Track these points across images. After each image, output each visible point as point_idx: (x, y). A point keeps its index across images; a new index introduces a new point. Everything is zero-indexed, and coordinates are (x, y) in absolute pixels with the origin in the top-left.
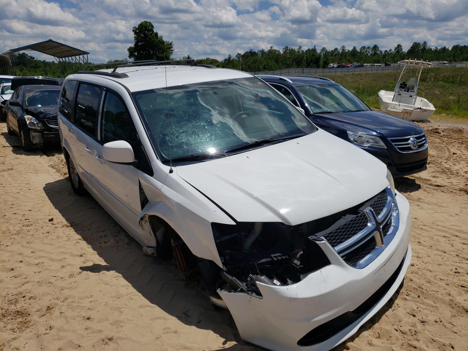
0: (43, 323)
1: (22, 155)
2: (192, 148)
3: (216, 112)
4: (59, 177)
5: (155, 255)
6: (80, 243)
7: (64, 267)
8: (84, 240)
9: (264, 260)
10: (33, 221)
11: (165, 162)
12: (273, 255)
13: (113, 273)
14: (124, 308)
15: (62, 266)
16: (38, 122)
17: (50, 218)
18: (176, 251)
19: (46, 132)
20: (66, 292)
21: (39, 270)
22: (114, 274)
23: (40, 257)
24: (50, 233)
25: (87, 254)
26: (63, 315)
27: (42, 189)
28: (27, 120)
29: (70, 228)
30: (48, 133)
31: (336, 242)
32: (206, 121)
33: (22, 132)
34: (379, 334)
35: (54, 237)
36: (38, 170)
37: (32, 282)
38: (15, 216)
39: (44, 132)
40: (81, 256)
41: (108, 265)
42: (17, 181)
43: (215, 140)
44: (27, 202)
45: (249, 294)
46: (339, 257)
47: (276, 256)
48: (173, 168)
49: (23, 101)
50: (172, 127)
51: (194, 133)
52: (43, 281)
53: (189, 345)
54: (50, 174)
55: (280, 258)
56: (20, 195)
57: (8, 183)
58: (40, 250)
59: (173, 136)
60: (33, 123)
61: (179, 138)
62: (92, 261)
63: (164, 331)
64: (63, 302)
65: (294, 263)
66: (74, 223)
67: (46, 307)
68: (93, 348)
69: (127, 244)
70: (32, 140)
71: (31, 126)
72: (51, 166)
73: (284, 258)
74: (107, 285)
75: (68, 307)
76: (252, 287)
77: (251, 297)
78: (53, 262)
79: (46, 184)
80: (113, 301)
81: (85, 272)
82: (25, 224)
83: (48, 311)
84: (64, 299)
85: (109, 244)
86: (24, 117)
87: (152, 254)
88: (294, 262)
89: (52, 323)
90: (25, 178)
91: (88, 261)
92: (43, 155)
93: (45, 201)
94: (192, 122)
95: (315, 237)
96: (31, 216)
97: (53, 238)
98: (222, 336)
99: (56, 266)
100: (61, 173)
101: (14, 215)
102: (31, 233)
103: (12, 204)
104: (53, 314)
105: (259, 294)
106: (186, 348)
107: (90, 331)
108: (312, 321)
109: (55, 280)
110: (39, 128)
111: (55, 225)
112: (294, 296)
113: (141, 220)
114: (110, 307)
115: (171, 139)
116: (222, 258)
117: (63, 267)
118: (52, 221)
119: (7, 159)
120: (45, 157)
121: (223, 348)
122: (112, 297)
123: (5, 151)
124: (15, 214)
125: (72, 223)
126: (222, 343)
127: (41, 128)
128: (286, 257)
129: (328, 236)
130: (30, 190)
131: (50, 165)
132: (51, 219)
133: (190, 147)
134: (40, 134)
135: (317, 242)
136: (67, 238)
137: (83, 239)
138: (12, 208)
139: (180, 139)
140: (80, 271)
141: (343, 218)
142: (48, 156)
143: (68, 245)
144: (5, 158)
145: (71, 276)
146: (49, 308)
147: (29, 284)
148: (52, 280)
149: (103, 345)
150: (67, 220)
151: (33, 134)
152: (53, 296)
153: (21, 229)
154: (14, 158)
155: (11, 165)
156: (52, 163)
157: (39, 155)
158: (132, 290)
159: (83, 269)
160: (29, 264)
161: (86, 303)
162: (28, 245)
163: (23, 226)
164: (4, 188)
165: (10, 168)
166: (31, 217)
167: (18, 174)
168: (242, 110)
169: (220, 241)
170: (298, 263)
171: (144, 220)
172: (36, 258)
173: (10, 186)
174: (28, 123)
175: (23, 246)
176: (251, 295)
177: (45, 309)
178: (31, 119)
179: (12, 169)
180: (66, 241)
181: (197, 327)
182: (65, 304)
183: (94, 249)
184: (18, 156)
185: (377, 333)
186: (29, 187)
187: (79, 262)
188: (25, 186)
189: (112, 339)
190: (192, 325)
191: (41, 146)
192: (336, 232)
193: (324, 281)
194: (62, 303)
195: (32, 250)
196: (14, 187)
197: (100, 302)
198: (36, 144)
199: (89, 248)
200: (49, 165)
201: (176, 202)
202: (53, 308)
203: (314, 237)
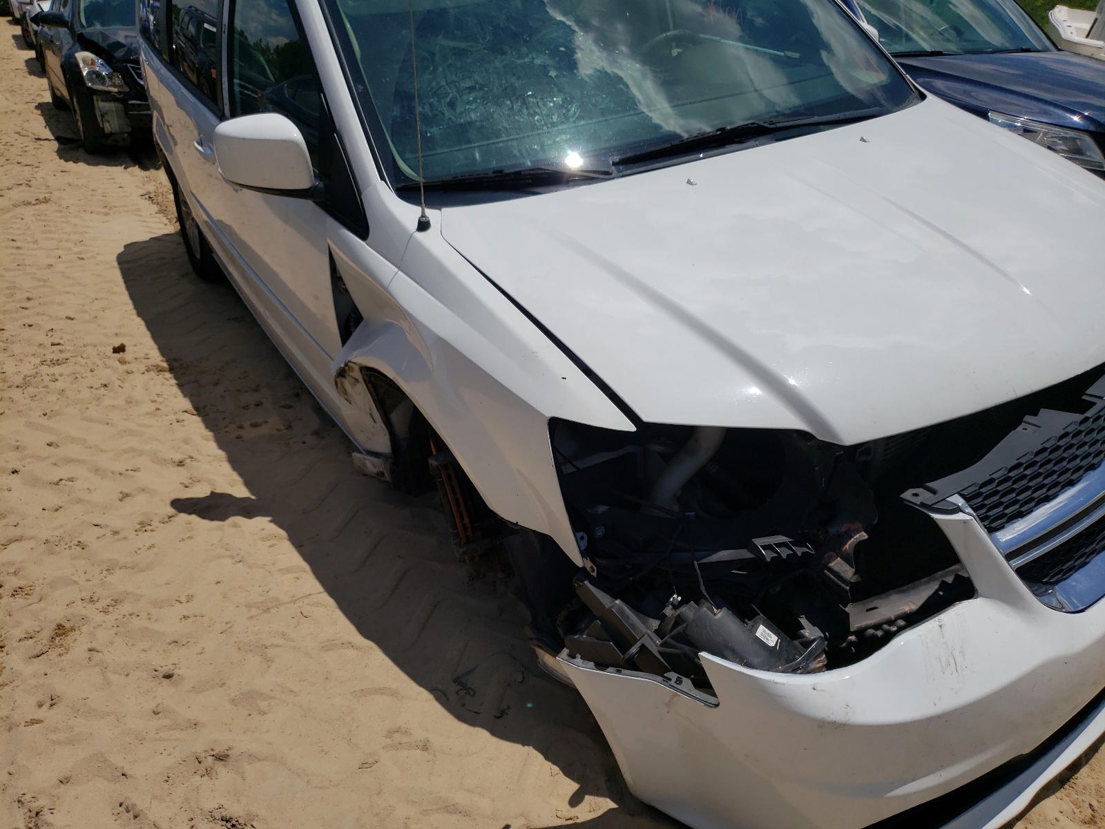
0: (33, 682)
1: (80, 163)
2: (501, 145)
3: (591, 36)
4: (162, 226)
5: (388, 477)
6: (185, 423)
7: (127, 495)
8: (199, 415)
9: (724, 555)
10: (72, 348)
11: (407, 191)
12: (759, 542)
13: (262, 523)
14: (277, 646)
15: (121, 493)
16: (112, 71)
17: (117, 345)
18: (443, 480)
19: (133, 102)
20: (119, 582)
21: (57, 502)
22: (263, 529)
23: (69, 461)
24: (110, 387)
25: (199, 457)
26: (97, 657)
27: (114, 257)
28: (81, 65)
29: (168, 375)
30: (138, 104)
31: (1003, 516)
32: (554, 53)
33: (75, 100)
34: (1093, 810)
35: (120, 402)
36: (114, 204)
37: (32, 538)
38: (28, 332)
39: (130, 102)
40: (181, 464)
41: (253, 497)
42: (55, 232)
43: (580, 118)
44: (68, 293)
45: (670, 680)
46: (1009, 570)
47: (770, 545)
48: (432, 214)
49: (75, 12)
50: (436, 68)
51: (510, 92)
52: (62, 538)
53: (461, 798)
54: (140, 218)
55: (784, 553)
56: (54, 273)
57: (29, 239)
58: (73, 440)
59: (439, 101)
60: (98, 75)
61: (459, 109)
62: (210, 482)
63: (388, 741)
64: (106, 612)
65: (831, 570)
66: (181, 360)
67: (54, 626)
68: (166, 786)
69: (316, 433)
70: (101, 125)
71: (93, 83)
72: (147, 196)
73: (799, 551)
74: (241, 564)
75: (115, 630)
76: (678, 644)
77: (676, 695)
78: (102, 479)
79: (126, 246)
80: (251, 617)
81: (183, 517)
82: (49, 357)
83: (58, 639)
84: (108, 601)
85: (264, 430)
86: (75, 58)
87: (378, 474)
88: (831, 565)
89: (59, 684)
90: (76, 225)
91: (199, 481)
92: (133, 166)
93: (115, 293)
94: (504, 53)
95: (930, 495)
96: (69, 334)
97: (116, 402)
98: (568, 772)
99: (107, 490)
100: (169, 217)
101: (28, 329)
102: (60, 384)
103: (29, 299)
104: (68, 650)
105: (702, 682)
106: (451, 809)
107: (167, 722)
108: (889, 795)
109: (98, 538)
110: (116, 90)
111: (128, 365)
112: (838, 715)
113: (340, 378)
114: (237, 640)
115: (432, 111)
116: (581, 534)
117: (125, 496)
118: (121, 353)
119: (40, 174)
120: (136, 170)
121: (570, 822)
122: (249, 606)
123: (39, 151)
124: (30, 326)
125: (175, 360)
126: (567, 799)
127: (120, 90)
128: (806, 550)
129: (978, 495)
130: (83, 259)
131: (145, 193)
132: (119, 347)
133: (494, 143)
134: (120, 106)
135: (936, 516)
136: (154, 406)
137: (195, 412)
138: (27, 309)
139: (461, 113)
140: (171, 511)
141: (1030, 421)
142: (144, 167)
143: (152, 426)
144: (37, 169)
145: (144, 526)
146: (61, 630)
147: (23, 543)
148: (89, 536)
149: (197, 778)
150: (162, 351)
151: (101, 105)
152: (80, 591)
153: (35, 370)
154: (57, 172)
155: (46, 189)
156: (151, 188)
157: (121, 166)
158: (310, 584)
159: (181, 505)
160: (34, 482)
161: (169, 623)
162: (44, 421)
163: (42, 363)
164: (17, 251)
165: (41, 197)
166: (69, 337)
167: (59, 214)
168: (671, 25)
169: (575, 470)
170: (848, 572)
171: (348, 377)
172: (55, 464)
173: (35, 246)
174: (85, 74)
175: (29, 425)
176: (675, 685)
177: (47, 633)
178: (93, 63)
179: (46, 201)
180: (147, 414)
181: (494, 732)
182: (110, 618)
183: (221, 444)
184: (71, 165)
185: (1088, 806)
186: (80, 252)
187: (173, 485)
188: (70, 249)
189: (227, 756)
190: (479, 726)
191: (124, 139)
192: (1007, 479)
193: (952, 662)
194: (100, 617)
195: (52, 438)
196: (44, 249)
197: (212, 619)
198: (111, 134)
199: (207, 440)
200: (142, 192)
201: (434, 334)
202: (73, 629)
203: (923, 496)
